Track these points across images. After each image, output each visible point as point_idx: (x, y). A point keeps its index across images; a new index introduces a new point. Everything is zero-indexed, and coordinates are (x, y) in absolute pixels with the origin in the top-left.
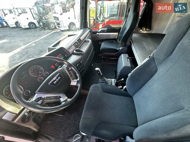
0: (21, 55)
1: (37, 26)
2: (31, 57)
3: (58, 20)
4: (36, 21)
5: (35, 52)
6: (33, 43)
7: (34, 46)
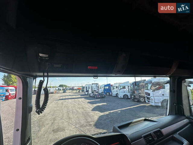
0: (107, 117)
1: (129, 98)
2: (113, 122)
3: (149, 96)
4: (130, 94)
5: (118, 119)
6: (119, 111)
7: (119, 113)
